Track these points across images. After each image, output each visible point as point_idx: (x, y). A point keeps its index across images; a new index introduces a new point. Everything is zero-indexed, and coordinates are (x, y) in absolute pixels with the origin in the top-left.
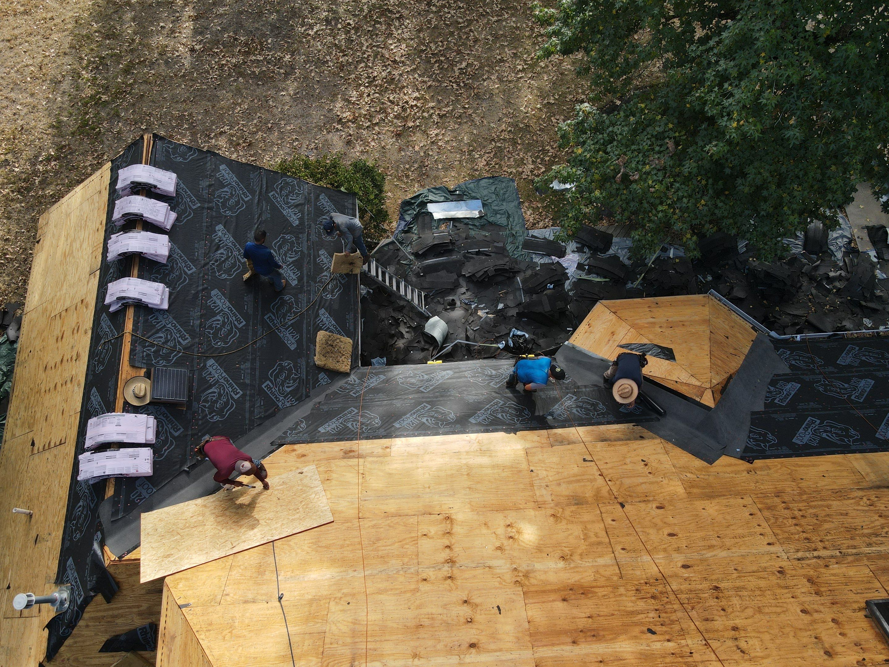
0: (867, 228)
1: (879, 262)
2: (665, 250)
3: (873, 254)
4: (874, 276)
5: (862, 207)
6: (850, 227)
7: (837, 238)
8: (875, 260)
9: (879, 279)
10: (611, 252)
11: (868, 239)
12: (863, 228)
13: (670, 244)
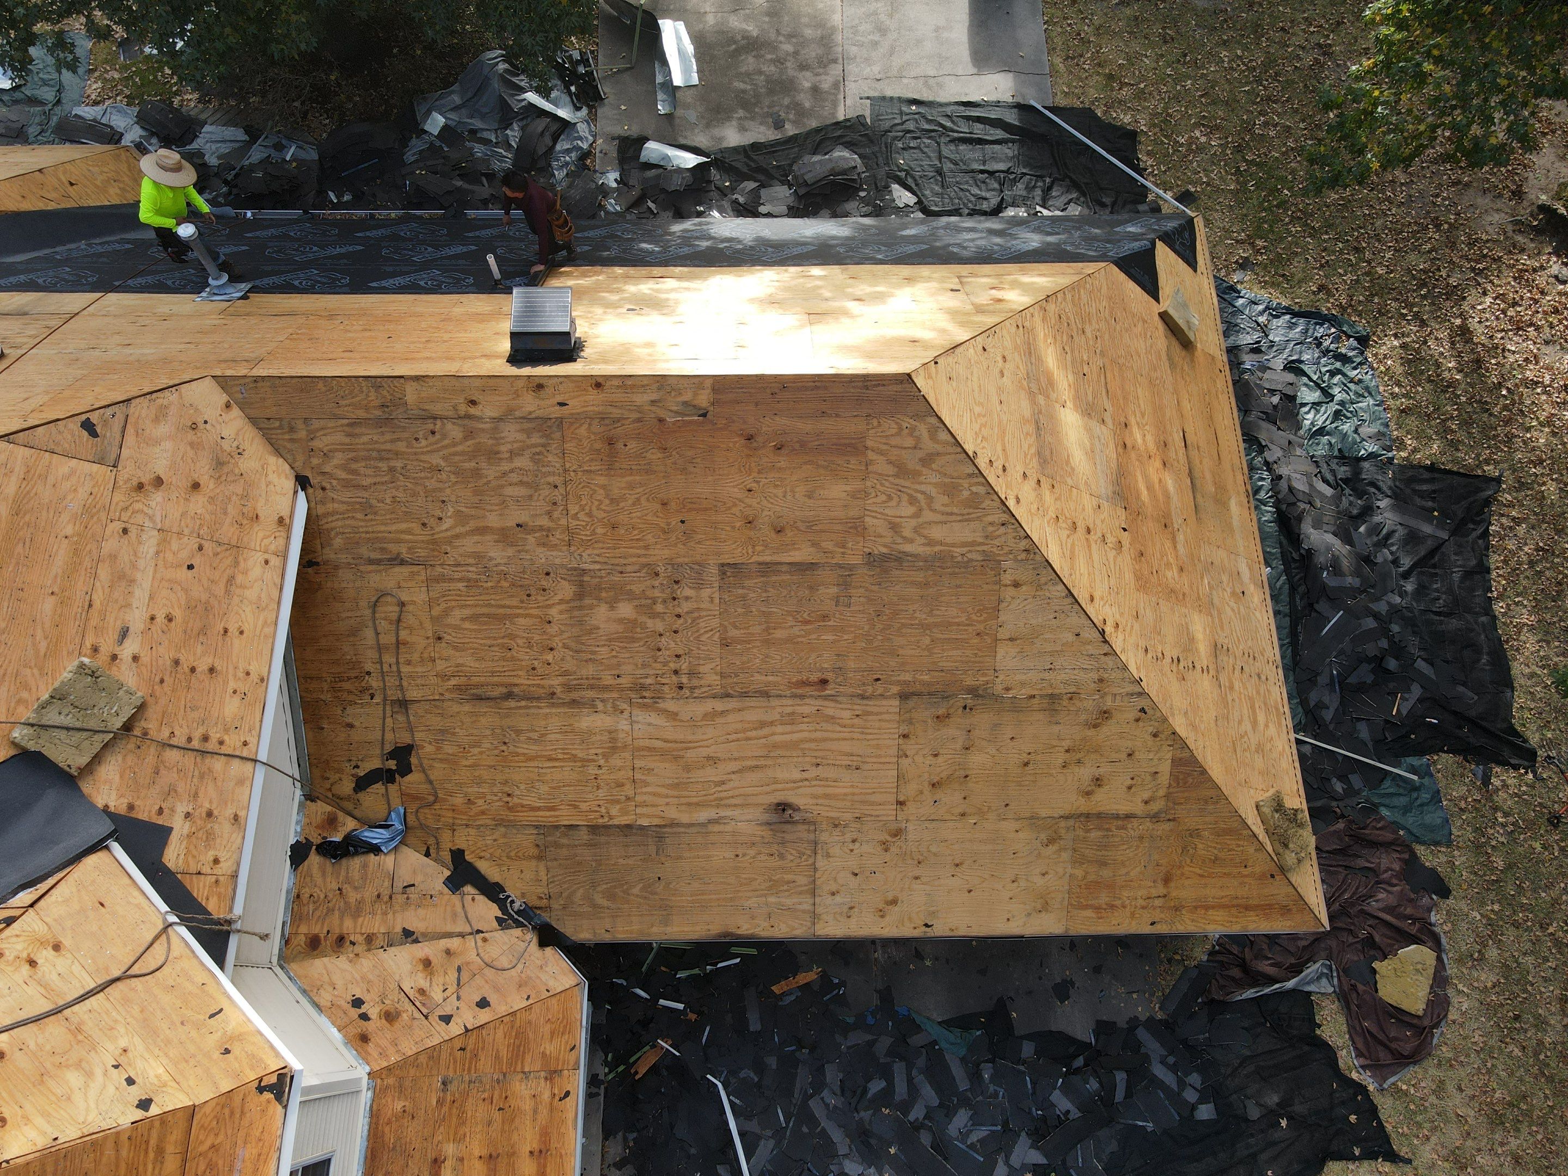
0: (619, 137)
1: (617, 189)
2: (280, 147)
3: (611, 178)
4: (601, 207)
5: (623, 107)
6: (595, 136)
7: (568, 151)
8: (614, 185)
9: (607, 213)
10: (194, 146)
11: (615, 155)
12: (613, 139)
13: (290, 139)
